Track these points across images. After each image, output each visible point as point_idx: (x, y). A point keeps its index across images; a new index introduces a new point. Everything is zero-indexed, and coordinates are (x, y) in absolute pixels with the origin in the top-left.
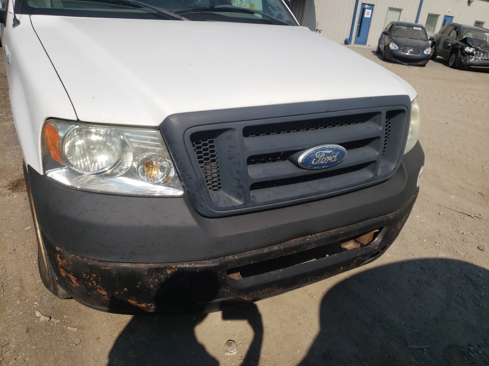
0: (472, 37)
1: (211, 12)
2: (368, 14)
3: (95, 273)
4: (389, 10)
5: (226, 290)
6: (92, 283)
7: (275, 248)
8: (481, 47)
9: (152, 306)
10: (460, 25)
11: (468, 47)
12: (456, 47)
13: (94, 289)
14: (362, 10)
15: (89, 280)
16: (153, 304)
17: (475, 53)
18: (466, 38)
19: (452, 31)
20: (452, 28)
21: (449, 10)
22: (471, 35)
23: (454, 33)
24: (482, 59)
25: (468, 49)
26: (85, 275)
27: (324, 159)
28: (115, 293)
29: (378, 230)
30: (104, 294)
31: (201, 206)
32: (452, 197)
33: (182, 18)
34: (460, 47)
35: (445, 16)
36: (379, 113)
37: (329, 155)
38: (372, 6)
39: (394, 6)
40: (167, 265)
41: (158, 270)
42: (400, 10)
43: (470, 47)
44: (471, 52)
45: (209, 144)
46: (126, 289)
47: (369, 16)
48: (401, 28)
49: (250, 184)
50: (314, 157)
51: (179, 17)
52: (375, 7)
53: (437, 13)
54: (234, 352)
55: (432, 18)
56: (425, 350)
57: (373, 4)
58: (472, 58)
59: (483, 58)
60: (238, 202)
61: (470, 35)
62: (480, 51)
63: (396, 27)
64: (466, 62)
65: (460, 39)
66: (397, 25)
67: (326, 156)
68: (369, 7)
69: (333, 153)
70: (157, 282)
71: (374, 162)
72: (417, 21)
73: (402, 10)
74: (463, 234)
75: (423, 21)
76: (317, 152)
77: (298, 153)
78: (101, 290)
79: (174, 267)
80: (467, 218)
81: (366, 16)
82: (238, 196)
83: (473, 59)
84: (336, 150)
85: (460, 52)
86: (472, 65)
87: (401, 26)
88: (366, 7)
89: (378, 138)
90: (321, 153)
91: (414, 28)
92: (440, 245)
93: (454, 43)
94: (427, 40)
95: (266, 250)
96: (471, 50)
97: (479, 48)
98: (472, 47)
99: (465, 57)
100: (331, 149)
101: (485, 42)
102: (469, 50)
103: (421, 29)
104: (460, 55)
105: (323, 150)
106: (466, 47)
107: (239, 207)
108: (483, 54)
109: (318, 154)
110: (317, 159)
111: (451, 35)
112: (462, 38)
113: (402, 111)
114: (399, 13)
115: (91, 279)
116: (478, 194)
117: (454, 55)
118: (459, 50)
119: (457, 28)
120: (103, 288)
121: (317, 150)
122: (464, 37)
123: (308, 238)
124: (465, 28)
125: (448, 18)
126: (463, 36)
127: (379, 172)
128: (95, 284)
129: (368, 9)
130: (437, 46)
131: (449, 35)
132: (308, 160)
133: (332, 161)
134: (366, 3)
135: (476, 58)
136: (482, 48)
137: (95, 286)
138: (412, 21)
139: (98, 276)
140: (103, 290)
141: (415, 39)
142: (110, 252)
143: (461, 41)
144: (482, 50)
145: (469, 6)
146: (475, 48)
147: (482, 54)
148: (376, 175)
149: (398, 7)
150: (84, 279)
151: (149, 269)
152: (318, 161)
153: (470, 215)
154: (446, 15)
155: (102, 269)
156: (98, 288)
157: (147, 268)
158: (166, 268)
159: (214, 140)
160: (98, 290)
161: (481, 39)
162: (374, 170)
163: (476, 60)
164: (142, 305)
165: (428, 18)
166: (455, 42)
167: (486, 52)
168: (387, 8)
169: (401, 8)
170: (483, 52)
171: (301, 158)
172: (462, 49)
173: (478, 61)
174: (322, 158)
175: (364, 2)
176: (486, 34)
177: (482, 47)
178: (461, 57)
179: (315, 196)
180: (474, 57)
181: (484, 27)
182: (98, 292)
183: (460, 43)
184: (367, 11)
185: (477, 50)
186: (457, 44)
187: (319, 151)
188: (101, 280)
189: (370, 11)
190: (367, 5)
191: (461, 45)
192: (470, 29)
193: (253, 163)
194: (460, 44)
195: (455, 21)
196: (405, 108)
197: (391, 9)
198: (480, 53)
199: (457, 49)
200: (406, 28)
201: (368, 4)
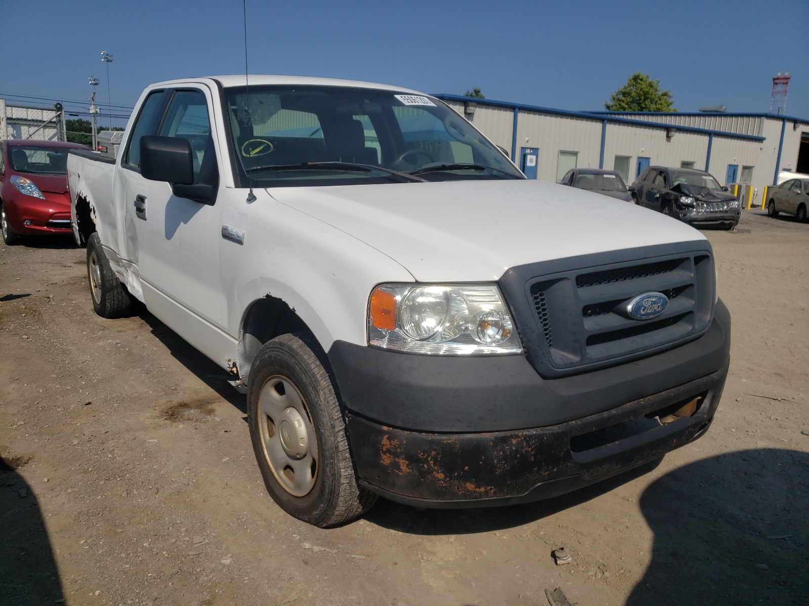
0: (686, 183)
1: (442, 171)
2: (531, 161)
3: (435, 450)
4: (560, 154)
5: (569, 464)
6: (429, 465)
7: (614, 412)
8: (702, 195)
9: (491, 489)
10: (667, 168)
11: (685, 196)
12: (667, 198)
13: (430, 472)
14: (522, 158)
15: (426, 461)
16: (493, 487)
17: (695, 204)
18: (679, 185)
19: (656, 176)
20: (654, 173)
21: (643, 149)
22: (684, 180)
23: (660, 179)
24: (706, 212)
25: (684, 200)
26: (422, 454)
27: (651, 308)
28: (454, 475)
29: (700, 398)
30: (440, 478)
31: (542, 363)
32: (744, 380)
33: (422, 180)
34: (672, 197)
35: (639, 158)
36: (687, 259)
37: (654, 303)
38: (535, 151)
39: (567, 149)
40: (513, 433)
41: (504, 440)
42: (575, 154)
43: (687, 196)
44: (690, 204)
45: (540, 298)
46: (467, 468)
47: (533, 164)
48: (585, 177)
49: (586, 336)
50: (643, 306)
51: (418, 179)
52: (540, 152)
53: (627, 154)
54: (568, 558)
55: (622, 161)
56: (787, 539)
57: (537, 147)
58: (693, 211)
59: (708, 210)
60: (574, 358)
61: (682, 181)
62: (701, 201)
63: (580, 176)
64: (686, 217)
65: (670, 187)
66: (579, 174)
67: (652, 304)
68: (532, 151)
69: (658, 301)
70: (501, 456)
71: (691, 312)
72: (601, 165)
73: (579, 154)
74: (777, 419)
75: (609, 165)
76: (644, 299)
77: (624, 303)
78: (438, 473)
79: (520, 434)
80: (773, 402)
81: (529, 164)
82: (574, 352)
83: (694, 213)
84: (660, 298)
85: (674, 205)
86: (694, 221)
87: (585, 174)
88: (527, 152)
89: (691, 285)
90: (648, 301)
91: (605, 176)
92: (753, 434)
93: (663, 193)
94: (626, 191)
95: (605, 414)
96: (688, 201)
97: (700, 197)
98: (691, 197)
99: (684, 211)
100: (656, 297)
101: (705, 188)
102: (686, 201)
103: (614, 177)
104: (676, 209)
105: (649, 298)
106: (681, 196)
107: (577, 364)
108: (707, 204)
109: (645, 302)
110: (645, 308)
111: (657, 182)
112: (673, 185)
113: (706, 257)
114: (574, 158)
115: (429, 459)
116: (774, 375)
117: (667, 209)
118: (672, 202)
119: (662, 172)
120: (441, 469)
121: (643, 299)
122: (676, 184)
123: (642, 401)
124: (673, 172)
125: (642, 161)
126: (673, 182)
127: (697, 326)
128: (432, 466)
129: (531, 154)
130: (639, 199)
131: (654, 182)
132: (637, 308)
133: (657, 310)
134: (527, 147)
135: (698, 210)
136: (704, 197)
137: (432, 468)
138: (595, 166)
139: (438, 454)
140: (441, 472)
141: (609, 190)
142: (458, 420)
143: (672, 189)
144: (704, 199)
145: (669, 143)
146: (695, 197)
147: (705, 205)
148: (694, 328)
149: (571, 150)
150: (419, 461)
151: (495, 438)
152: (646, 310)
153: (775, 398)
154: (640, 156)
155: (443, 443)
156: (435, 470)
157: (493, 438)
158: (512, 436)
159: (544, 292)
160: (435, 473)
161: (699, 185)
162: (692, 322)
163: (700, 214)
164: (480, 490)
165: (615, 162)
166: (664, 191)
167: (711, 202)
168: (556, 152)
169: (576, 150)
170: (707, 203)
171: (629, 308)
172: (677, 200)
173: (701, 215)
174: (649, 306)
175: (523, 146)
176: (704, 177)
177: (704, 195)
178: (678, 210)
179: (644, 352)
180: (695, 210)
181: (695, 168)
182: (433, 477)
183: (671, 192)
184: (529, 157)
185: (697, 200)
186: (668, 194)
187: (646, 298)
188: (441, 458)
189: (534, 157)
190: (529, 150)
191: (675, 195)
192: (679, 174)
193: (590, 315)
194: (671, 194)
195: (653, 163)
196: (709, 254)
197: (563, 153)
198: (702, 204)
199: (670, 201)
200: (593, 176)
201: (531, 149)
